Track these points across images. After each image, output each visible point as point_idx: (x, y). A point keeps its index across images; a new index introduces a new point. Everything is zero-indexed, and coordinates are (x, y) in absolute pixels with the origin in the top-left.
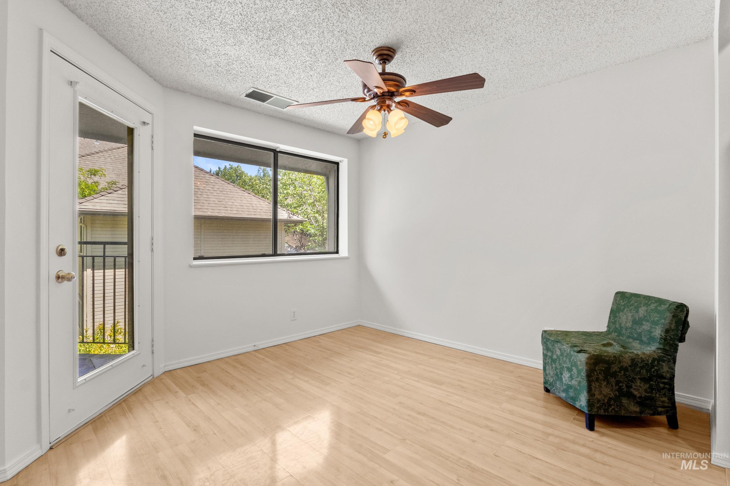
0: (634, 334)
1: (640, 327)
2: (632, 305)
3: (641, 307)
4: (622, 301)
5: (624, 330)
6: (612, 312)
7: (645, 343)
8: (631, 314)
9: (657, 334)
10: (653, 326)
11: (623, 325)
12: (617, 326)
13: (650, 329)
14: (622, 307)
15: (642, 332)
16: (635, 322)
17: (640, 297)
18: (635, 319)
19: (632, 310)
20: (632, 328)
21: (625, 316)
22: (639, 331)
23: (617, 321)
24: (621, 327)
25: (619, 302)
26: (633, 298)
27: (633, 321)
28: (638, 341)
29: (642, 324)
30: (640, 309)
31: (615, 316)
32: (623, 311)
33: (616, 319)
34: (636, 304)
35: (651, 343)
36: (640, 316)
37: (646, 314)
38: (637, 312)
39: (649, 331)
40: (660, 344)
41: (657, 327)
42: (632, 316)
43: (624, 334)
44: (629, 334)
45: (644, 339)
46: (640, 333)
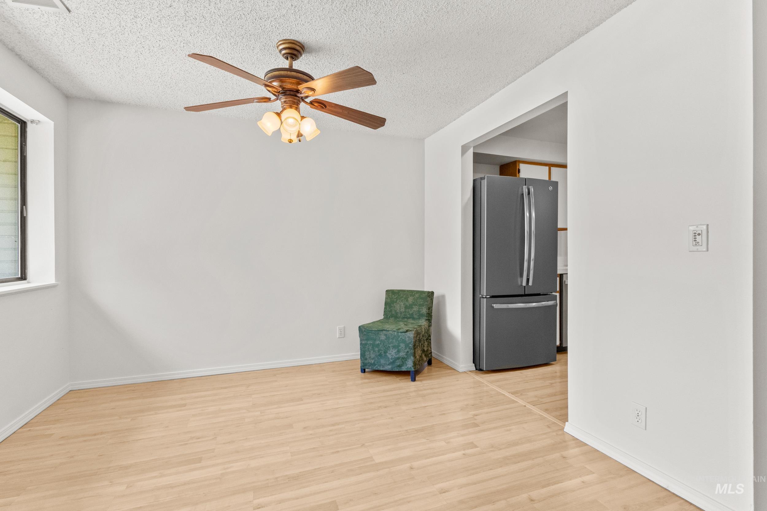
0: (407, 315)
1: (411, 310)
2: (402, 297)
3: (409, 297)
4: (394, 296)
5: (399, 314)
6: (386, 304)
7: (417, 319)
8: (403, 303)
9: (425, 312)
10: (420, 307)
11: (398, 311)
12: (393, 313)
13: (419, 310)
14: (395, 300)
15: (414, 312)
16: (406, 307)
17: (405, 291)
18: (407, 306)
19: (403, 300)
20: (405, 312)
21: (398, 305)
22: (411, 312)
23: (393, 310)
24: (397, 313)
25: (391, 297)
26: (401, 292)
27: (405, 308)
28: (411, 319)
29: (412, 308)
30: (409, 299)
31: (390, 307)
32: (396, 302)
33: (391, 309)
34: (404, 296)
35: (421, 318)
36: (410, 303)
37: (414, 301)
38: (407, 301)
39: (418, 311)
40: (426, 317)
41: (423, 308)
42: (404, 304)
43: (399, 317)
44: (403, 316)
45: (416, 316)
46: (412, 314)
